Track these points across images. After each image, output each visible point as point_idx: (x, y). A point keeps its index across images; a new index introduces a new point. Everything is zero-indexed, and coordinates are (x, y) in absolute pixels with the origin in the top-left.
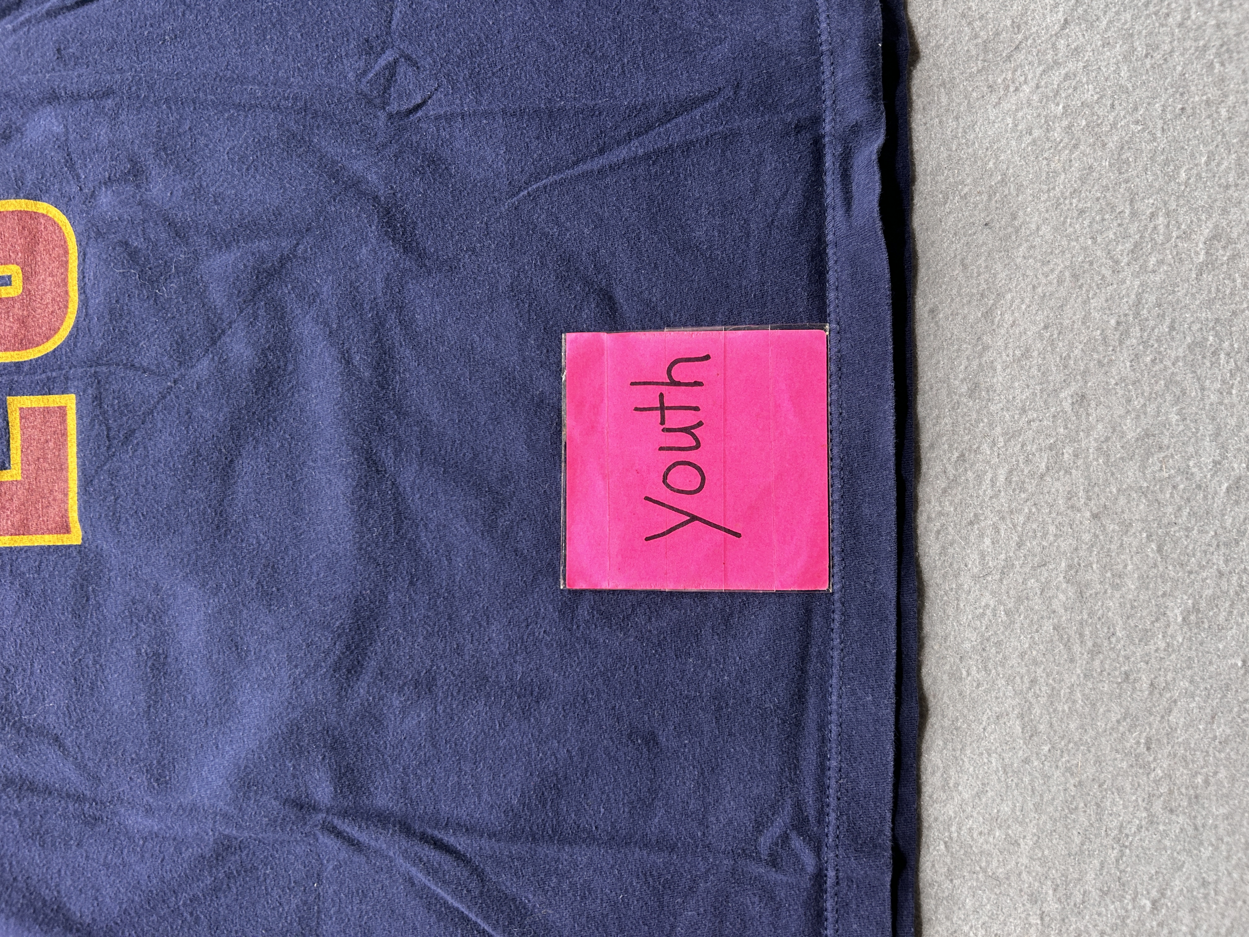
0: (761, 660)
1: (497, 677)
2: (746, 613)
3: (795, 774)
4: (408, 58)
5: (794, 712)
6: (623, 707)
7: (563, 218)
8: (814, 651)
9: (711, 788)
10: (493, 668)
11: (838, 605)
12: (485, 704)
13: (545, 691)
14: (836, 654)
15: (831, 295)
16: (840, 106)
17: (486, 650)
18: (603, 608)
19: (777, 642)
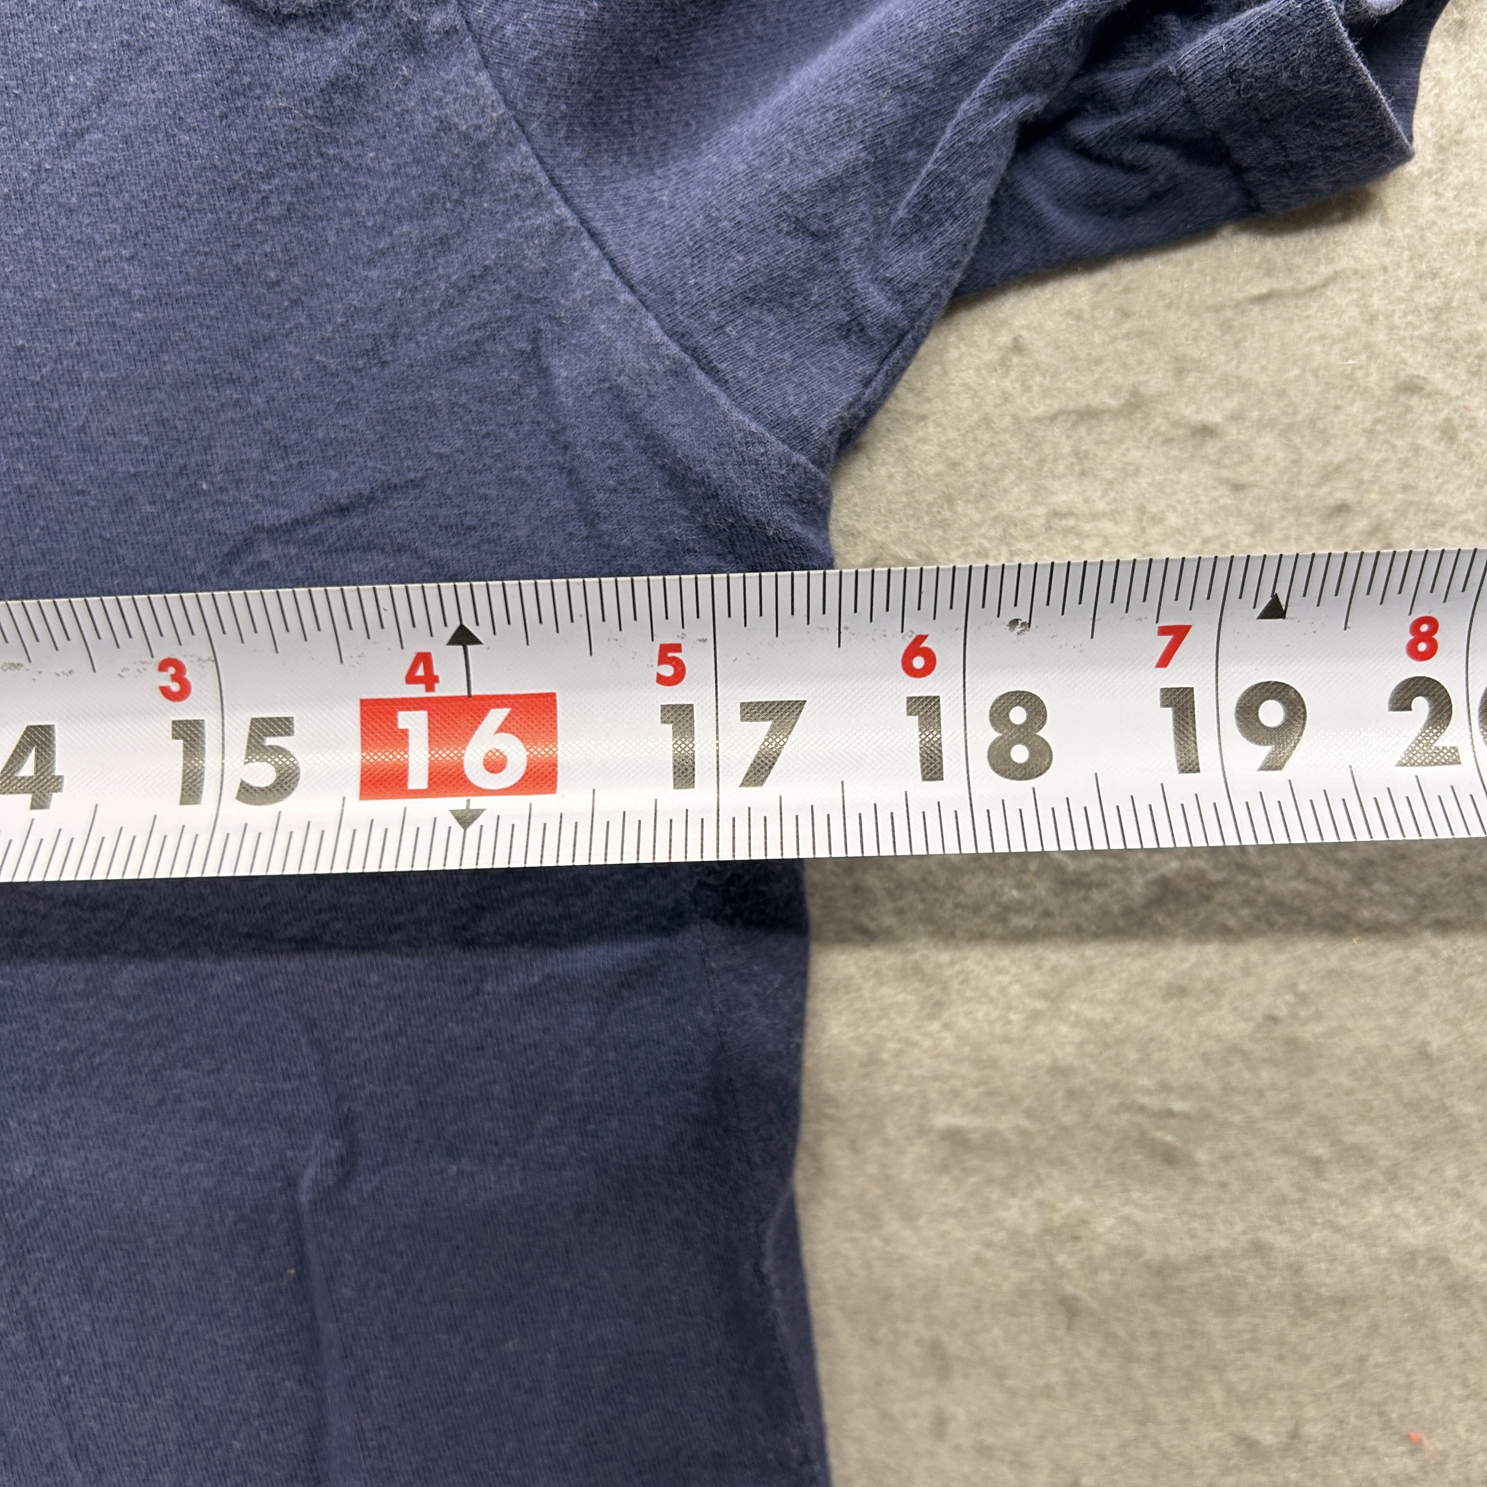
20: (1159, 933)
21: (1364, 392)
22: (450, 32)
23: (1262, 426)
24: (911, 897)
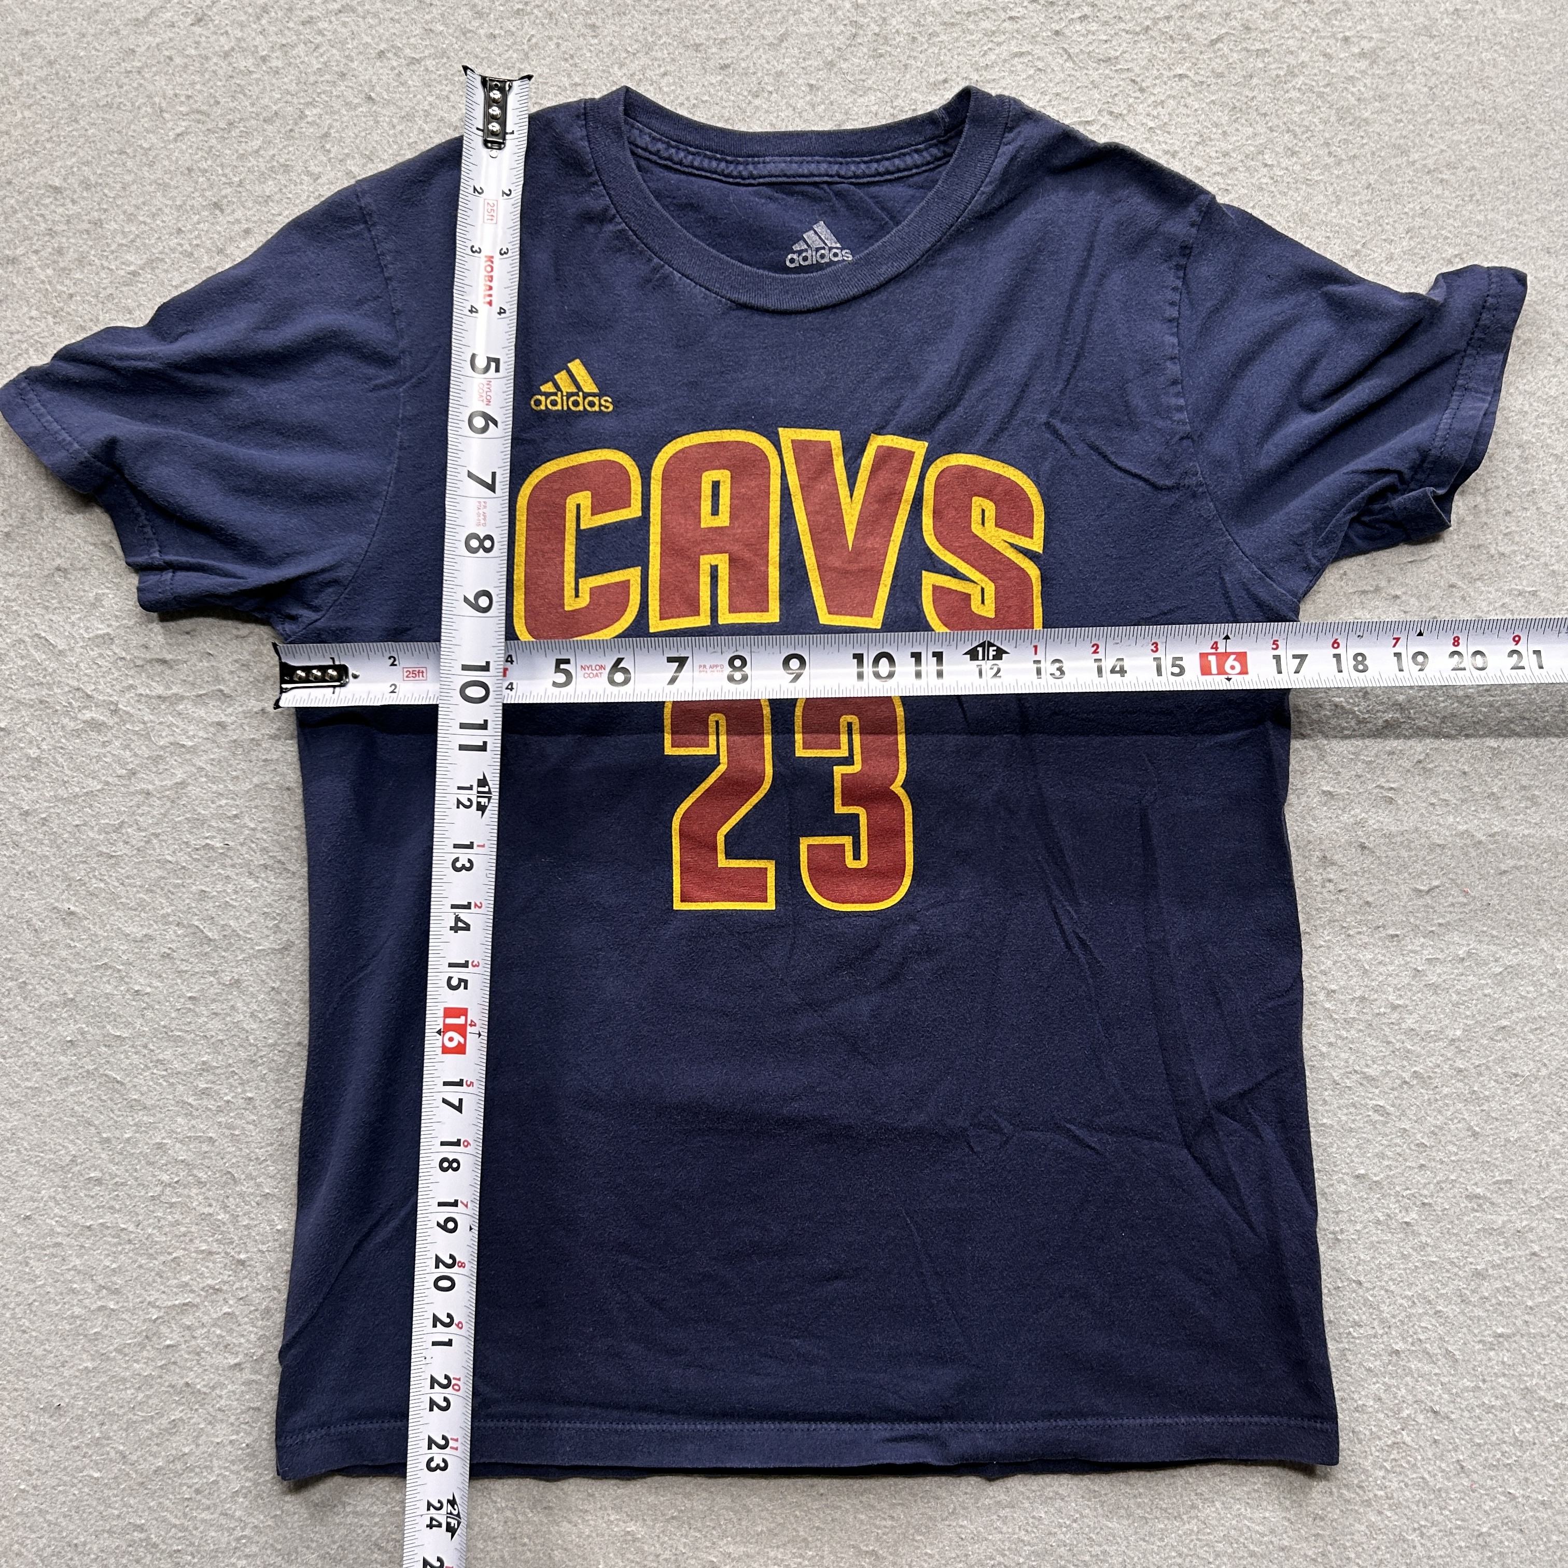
0: (591, 1377)
2: (622, 1368)
3: (518, 1399)
4: (1006, 1142)
5: (558, 1398)
7: (890, 1247)
8: (598, 1411)
11: (628, 1427)
14: (596, 1425)
15: (833, 1426)
16: (960, 1435)
17: (598, 1193)
19: (604, 1388)
20: (1386, 737)
21: (1440, 587)
22: (1203, 493)
23: (1412, 596)
24: (1315, 726)
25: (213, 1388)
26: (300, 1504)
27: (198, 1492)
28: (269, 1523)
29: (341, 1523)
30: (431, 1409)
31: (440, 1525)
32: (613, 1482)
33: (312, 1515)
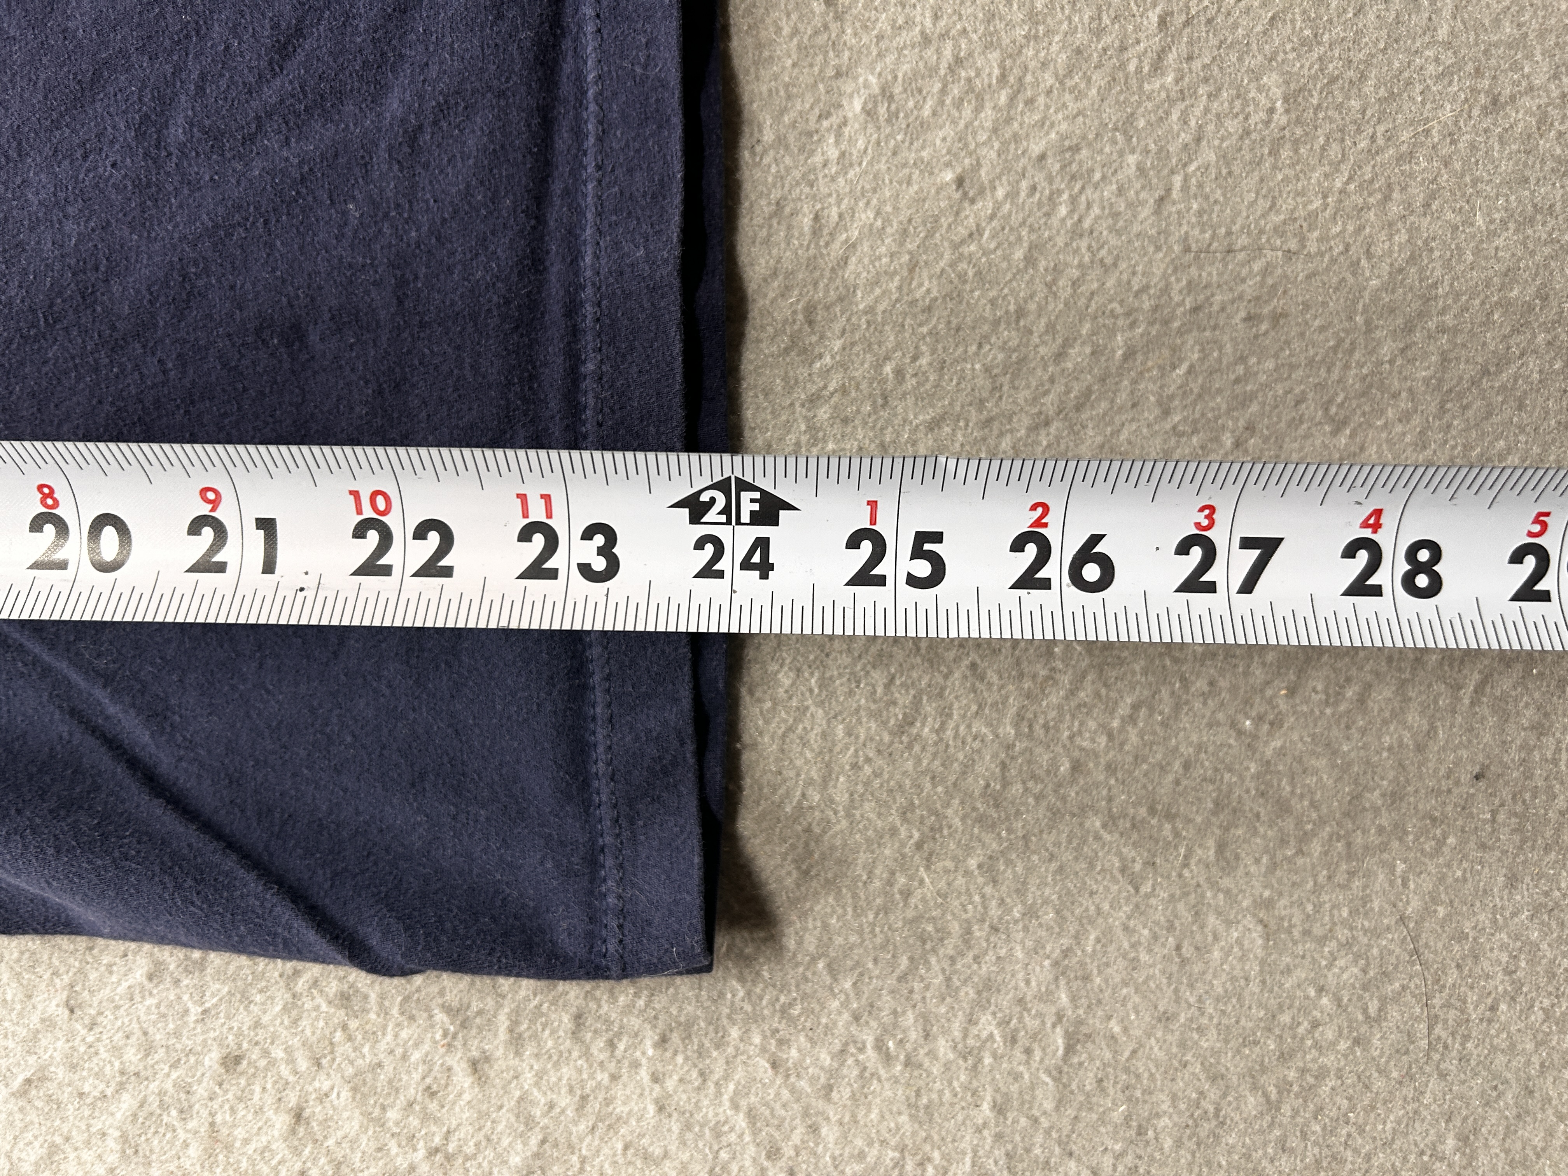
0: (469, 203)
1: (38, 243)
2: (444, 124)
3: (531, 388)
5: (525, 287)
6: (248, 286)
8: (557, 187)
9: (395, 415)
10: (31, 230)
12: (20, 287)
13: (117, 265)
17: (18, 199)
18: (207, 122)
19: (495, 171)
25: (530, 1123)
26: (803, 916)
27: (774, 1153)
28: (848, 985)
29: (849, 815)
30: (447, 572)
31: (762, 544)
32: (746, 155)
33: (830, 884)
